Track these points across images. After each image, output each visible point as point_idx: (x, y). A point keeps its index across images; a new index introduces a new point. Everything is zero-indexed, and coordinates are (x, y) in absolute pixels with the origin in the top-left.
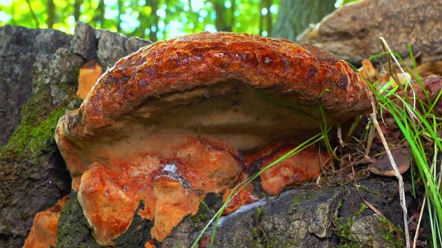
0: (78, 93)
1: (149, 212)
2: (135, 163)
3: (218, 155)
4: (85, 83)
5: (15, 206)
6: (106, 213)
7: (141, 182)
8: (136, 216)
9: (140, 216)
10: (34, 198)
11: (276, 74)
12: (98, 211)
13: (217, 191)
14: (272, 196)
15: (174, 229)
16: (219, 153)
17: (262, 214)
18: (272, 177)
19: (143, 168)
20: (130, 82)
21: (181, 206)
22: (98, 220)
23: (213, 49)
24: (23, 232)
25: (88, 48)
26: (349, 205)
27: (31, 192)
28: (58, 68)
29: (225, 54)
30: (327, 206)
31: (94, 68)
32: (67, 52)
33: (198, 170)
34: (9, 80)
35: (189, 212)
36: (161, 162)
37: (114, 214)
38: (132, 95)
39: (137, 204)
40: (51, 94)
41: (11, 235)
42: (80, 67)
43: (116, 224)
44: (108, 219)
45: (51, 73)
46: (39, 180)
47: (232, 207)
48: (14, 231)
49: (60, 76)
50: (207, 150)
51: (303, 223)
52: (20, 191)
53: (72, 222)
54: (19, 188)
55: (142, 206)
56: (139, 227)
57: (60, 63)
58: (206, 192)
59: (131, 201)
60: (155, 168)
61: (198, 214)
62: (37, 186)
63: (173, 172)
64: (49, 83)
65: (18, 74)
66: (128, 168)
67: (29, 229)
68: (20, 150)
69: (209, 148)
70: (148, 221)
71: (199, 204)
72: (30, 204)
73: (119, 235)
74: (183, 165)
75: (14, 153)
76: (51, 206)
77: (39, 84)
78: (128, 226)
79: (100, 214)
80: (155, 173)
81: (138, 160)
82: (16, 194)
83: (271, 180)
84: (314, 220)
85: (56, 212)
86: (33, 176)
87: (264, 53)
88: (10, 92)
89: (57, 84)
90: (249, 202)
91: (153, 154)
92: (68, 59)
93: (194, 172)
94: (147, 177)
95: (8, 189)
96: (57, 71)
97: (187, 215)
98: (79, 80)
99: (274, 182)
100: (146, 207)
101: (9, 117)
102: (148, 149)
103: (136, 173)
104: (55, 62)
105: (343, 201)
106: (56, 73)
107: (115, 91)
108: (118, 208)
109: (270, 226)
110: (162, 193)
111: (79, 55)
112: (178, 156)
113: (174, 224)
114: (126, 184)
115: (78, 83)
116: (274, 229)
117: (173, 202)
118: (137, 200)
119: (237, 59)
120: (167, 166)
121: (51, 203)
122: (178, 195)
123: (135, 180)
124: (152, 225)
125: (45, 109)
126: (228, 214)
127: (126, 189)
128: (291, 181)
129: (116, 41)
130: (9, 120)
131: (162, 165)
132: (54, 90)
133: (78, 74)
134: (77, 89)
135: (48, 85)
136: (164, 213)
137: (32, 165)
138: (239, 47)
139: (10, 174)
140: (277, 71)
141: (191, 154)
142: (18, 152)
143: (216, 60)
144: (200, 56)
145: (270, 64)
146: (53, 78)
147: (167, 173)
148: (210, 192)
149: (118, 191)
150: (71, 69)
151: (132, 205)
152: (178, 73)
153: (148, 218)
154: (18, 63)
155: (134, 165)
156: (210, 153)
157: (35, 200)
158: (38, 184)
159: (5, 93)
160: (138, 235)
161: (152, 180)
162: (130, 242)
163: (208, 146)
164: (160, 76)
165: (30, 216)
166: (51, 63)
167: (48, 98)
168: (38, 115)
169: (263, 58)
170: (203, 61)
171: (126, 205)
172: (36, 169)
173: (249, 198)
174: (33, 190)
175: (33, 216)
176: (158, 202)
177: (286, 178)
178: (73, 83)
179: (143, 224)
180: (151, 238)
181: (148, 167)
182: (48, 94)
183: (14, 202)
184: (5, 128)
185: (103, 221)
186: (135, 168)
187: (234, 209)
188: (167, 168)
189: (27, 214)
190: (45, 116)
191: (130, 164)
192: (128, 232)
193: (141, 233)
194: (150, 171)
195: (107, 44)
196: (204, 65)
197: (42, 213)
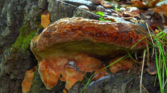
0: (41, 24)
1: (64, 79)
2: (59, 60)
3: (90, 59)
4: (43, 21)
5: (18, 69)
6: (48, 78)
7: (60, 67)
8: (59, 80)
9: (61, 80)
10: (25, 65)
11: (101, 40)
12: (45, 78)
13: (91, 71)
14: (113, 74)
15: (73, 86)
16: (90, 58)
17: (107, 83)
18: (114, 67)
19: (61, 62)
20: (51, 38)
21: (75, 78)
22: (46, 81)
23: (78, 29)
24: (22, 78)
25: (45, 5)
26: (135, 84)
27: (24, 63)
28: (32, 15)
29: (82, 32)
30: (125, 85)
31: (47, 15)
32: (36, 8)
33: (82, 64)
34: (16, 13)
35: (79, 80)
36: (69, 60)
37: (51, 79)
38: (52, 42)
39: (59, 76)
40: (30, 25)
41: (17, 79)
42: (42, 14)
43: (51, 83)
44: (49, 80)
45: (30, 17)
46: (26, 59)
47: (98, 77)
48: (18, 78)
49: (34, 18)
50: (86, 57)
51: (117, 90)
52: (20, 63)
53: (37, 79)
54: (19, 62)
55: (61, 76)
56: (61, 84)
57: (33, 12)
58: (86, 72)
59: (57, 75)
60: (66, 63)
61: (83, 80)
62: (26, 61)
63: (73, 65)
64: (30, 20)
65: (19, 10)
66: (56, 62)
67: (24, 77)
68: (19, 48)
69: (87, 56)
70: (64, 82)
71: (83, 77)
72: (24, 68)
73: (53, 87)
74: (76, 62)
75: (17, 49)
76: (32, 69)
77: (26, 20)
78: (56, 84)
79: (46, 79)
80: (66, 65)
81: (60, 59)
82: (18, 64)
83: (113, 68)
84: (121, 89)
85: (33, 71)
86: (24, 58)
87: (97, 32)
88: (16, 18)
89: (32, 21)
90: (105, 75)
91: (65, 57)
92: (36, 11)
93: (81, 64)
94: (63, 66)
95: (15, 63)
96: (32, 16)
97: (78, 81)
98: (41, 19)
99: (114, 69)
100: (63, 77)
101: (16, 29)
102: (63, 55)
103: (59, 64)
104: (31, 11)
105: (134, 82)
106: (32, 17)
107: (46, 40)
108: (52, 77)
109: (107, 89)
110: (68, 72)
111: (41, 9)
112: (75, 58)
113: (73, 84)
114: (55, 68)
115: (41, 20)
116: (108, 91)
117: (72, 76)
118: (59, 74)
119: (87, 34)
120: (71, 62)
121: (32, 67)
122: (74, 74)
123: (59, 66)
124: (65, 83)
125: (28, 31)
126: (96, 80)
127: (55, 70)
128: (120, 69)
129: (55, 4)
130: (16, 30)
131: (69, 62)
132: (31, 23)
133: (40, 17)
134: (41, 22)
135: (29, 21)
136: (69, 80)
137: (23, 54)
138: (88, 29)
139: (15, 57)
140: (102, 39)
141: (80, 58)
142: (18, 49)
143: (79, 34)
144: (74, 32)
145: (99, 36)
146: (31, 18)
147: (70, 65)
148: (88, 72)
149: (52, 71)
150: (38, 15)
151: (57, 76)
152: (66, 37)
153: (64, 81)
154: (19, 5)
155: (58, 61)
156: (87, 58)
157: (26, 66)
158: (26, 60)
159: (14, 19)
160: (60, 87)
161: (65, 67)
162: (57, 89)
163: (86, 55)
164: (61, 37)
165: (24, 72)
166: (30, 12)
167: (30, 26)
168: (26, 33)
169: (96, 34)
170: (75, 34)
171: (55, 76)
172: (25, 55)
173: (105, 74)
174: (25, 63)
175: (25, 72)
176: (67, 76)
177: (119, 68)
178: (39, 20)
179: (62, 83)
180: (65, 88)
181: (63, 62)
182: (29, 24)
183: (17, 67)
184: (15, 34)
185: (47, 81)
186: (58, 62)
187: (99, 78)
188: (71, 63)
189: (23, 71)
190: (28, 34)
191: (57, 60)
192: (56, 86)
193: (61, 87)
194: (64, 64)
195: (52, 5)
196: (75, 35)
197: (28, 71)
